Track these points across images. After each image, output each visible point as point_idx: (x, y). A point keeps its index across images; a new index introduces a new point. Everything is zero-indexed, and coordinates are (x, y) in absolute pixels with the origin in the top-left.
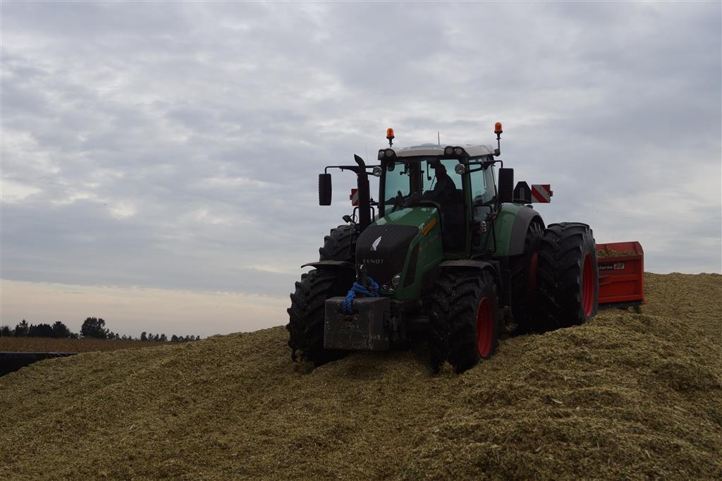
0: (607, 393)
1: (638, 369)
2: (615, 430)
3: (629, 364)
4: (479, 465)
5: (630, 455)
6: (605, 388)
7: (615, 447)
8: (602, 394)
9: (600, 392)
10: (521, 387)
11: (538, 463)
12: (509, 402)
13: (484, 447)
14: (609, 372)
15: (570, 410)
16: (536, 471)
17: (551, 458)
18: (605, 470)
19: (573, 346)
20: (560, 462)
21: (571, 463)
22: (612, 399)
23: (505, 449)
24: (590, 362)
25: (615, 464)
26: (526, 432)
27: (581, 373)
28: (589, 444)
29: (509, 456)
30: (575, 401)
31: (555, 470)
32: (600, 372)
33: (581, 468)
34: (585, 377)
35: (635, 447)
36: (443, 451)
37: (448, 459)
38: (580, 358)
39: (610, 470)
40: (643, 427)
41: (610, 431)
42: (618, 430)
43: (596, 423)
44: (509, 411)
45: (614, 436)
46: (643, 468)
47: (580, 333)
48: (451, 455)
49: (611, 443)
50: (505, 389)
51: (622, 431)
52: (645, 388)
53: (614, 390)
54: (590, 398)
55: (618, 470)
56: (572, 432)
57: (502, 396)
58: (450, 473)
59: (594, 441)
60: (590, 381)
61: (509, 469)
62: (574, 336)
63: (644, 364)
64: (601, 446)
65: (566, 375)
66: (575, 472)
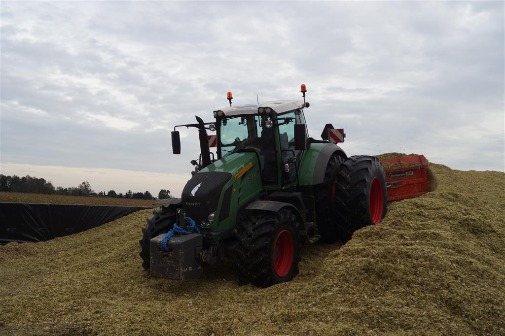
0: (433, 233)
1: (450, 221)
2: (437, 253)
3: (446, 218)
4: (364, 269)
5: (445, 267)
6: (432, 231)
7: (437, 262)
8: (431, 234)
9: (429, 233)
10: (387, 229)
11: (396, 269)
12: (381, 237)
13: (367, 260)
14: (434, 223)
15: (413, 242)
16: (394, 273)
17: (402, 266)
18: (432, 274)
19: (415, 208)
20: (407, 269)
21: (413, 269)
22: (436, 236)
23: (378, 262)
24: (425, 217)
25: (437, 271)
26: (390, 253)
27: (419, 223)
28: (423, 260)
29: (380, 265)
30: (417, 237)
31: (404, 273)
32: (429, 222)
33: (418, 272)
34: (421, 225)
35: (448, 262)
36: (345, 262)
37: (347, 266)
38: (419, 215)
39: (434, 274)
40: (452, 252)
41: (435, 253)
42: (439, 253)
43: (427, 249)
44: (380, 242)
45: (437, 256)
46: (452, 273)
47: (420, 202)
48: (349, 264)
49: (435, 259)
50: (379, 230)
51: (441, 254)
52: (454, 231)
53: (437, 232)
54: (424, 236)
55: (438, 274)
56: (414, 254)
57: (377, 234)
58: (349, 273)
59: (426, 258)
60: (424, 227)
61: (380, 272)
62: (416, 203)
63: (454, 219)
64: (430, 261)
65: (412, 223)
66: (415, 274)
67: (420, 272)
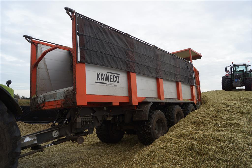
1: (246, 115)
2: (237, 137)
3: (244, 113)
5: (243, 148)
6: (235, 121)
9: (233, 123)
10: (209, 120)
13: (191, 142)
15: (223, 129)
22: (238, 125)
24: (231, 112)
27: (228, 116)
29: (199, 146)
30: (225, 126)
32: (234, 116)
35: (245, 145)
37: (179, 146)
38: (228, 111)
39: (235, 154)
40: (248, 137)
43: (231, 134)
45: (237, 140)
46: (248, 153)
49: (236, 143)
51: (240, 138)
53: (238, 122)
54: (230, 125)
55: (238, 153)
57: (203, 123)
59: (230, 142)
60: (231, 119)
65: (223, 116)
67: (226, 152)
